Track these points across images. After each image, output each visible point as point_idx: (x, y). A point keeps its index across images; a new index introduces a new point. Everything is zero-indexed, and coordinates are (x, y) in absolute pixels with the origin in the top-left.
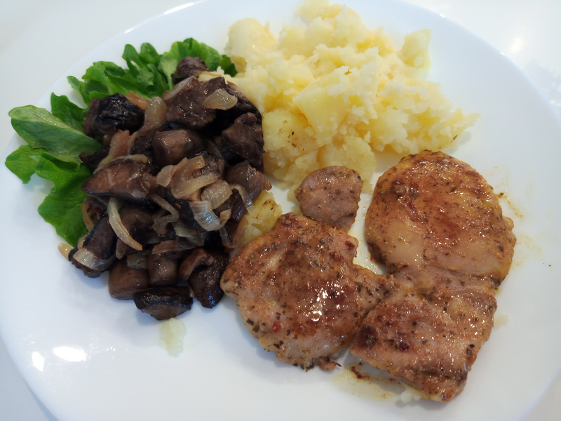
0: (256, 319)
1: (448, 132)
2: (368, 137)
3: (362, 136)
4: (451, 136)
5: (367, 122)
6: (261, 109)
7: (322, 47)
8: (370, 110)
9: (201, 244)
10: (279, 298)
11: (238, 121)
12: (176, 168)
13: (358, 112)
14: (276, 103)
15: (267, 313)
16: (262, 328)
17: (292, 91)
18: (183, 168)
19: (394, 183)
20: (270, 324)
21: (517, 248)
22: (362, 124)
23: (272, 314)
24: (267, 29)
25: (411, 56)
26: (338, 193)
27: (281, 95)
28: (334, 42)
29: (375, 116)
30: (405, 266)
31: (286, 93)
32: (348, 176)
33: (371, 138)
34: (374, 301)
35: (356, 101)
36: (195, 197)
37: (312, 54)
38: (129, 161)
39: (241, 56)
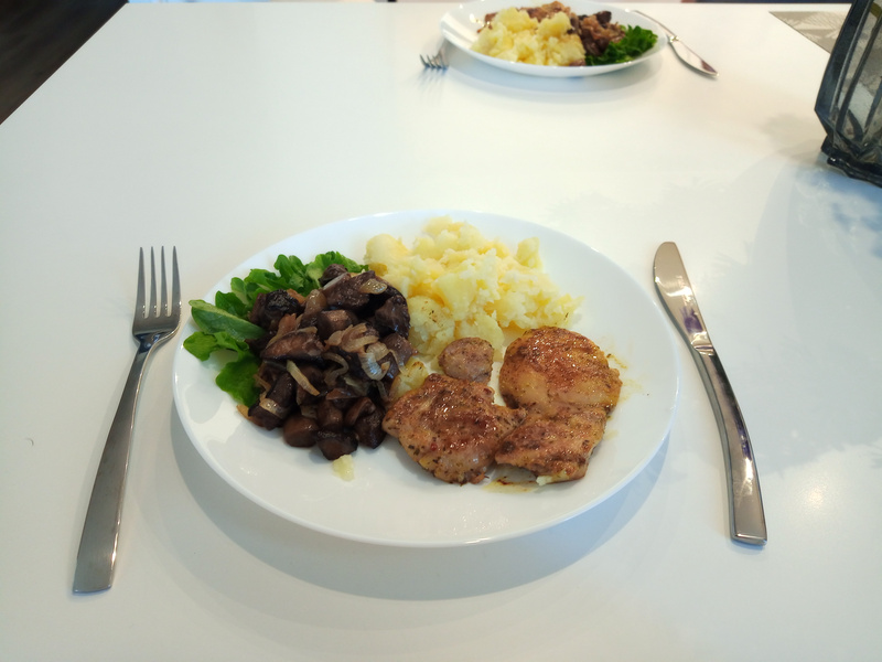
0: (416, 444)
1: (560, 310)
2: (494, 314)
3: (489, 313)
4: (563, 314)
5: (492, 301)
6: (405, 295)
7: (451, 251)
8: (493, 292)
9: (365, 393)
10: (433, 428)
11: (389, 301)
12: (345, 332)
13: (484, 293)
14: (418, 291)
15: (425, 439)
16: (422, 450)
17: (430, 280)
18: (349, 333)
19: (520, 348)
20: (428, 446)
21: (623, 389)
22: (489, 303)
23: (430, 440)
24: (400, 242)
25: (525, 258)
26: (474, 356)
27: (420, 285)
28: (459, 248)
29: (498, 297)
30: (534, 404)
31: (425, 282)
32: (481, 344)
33: (498, 316)
34: (511, 428)
35: (481, 285)
36: (362, 350)
37: (441, 257)
38: (302, 333)
39: (380, 262)
